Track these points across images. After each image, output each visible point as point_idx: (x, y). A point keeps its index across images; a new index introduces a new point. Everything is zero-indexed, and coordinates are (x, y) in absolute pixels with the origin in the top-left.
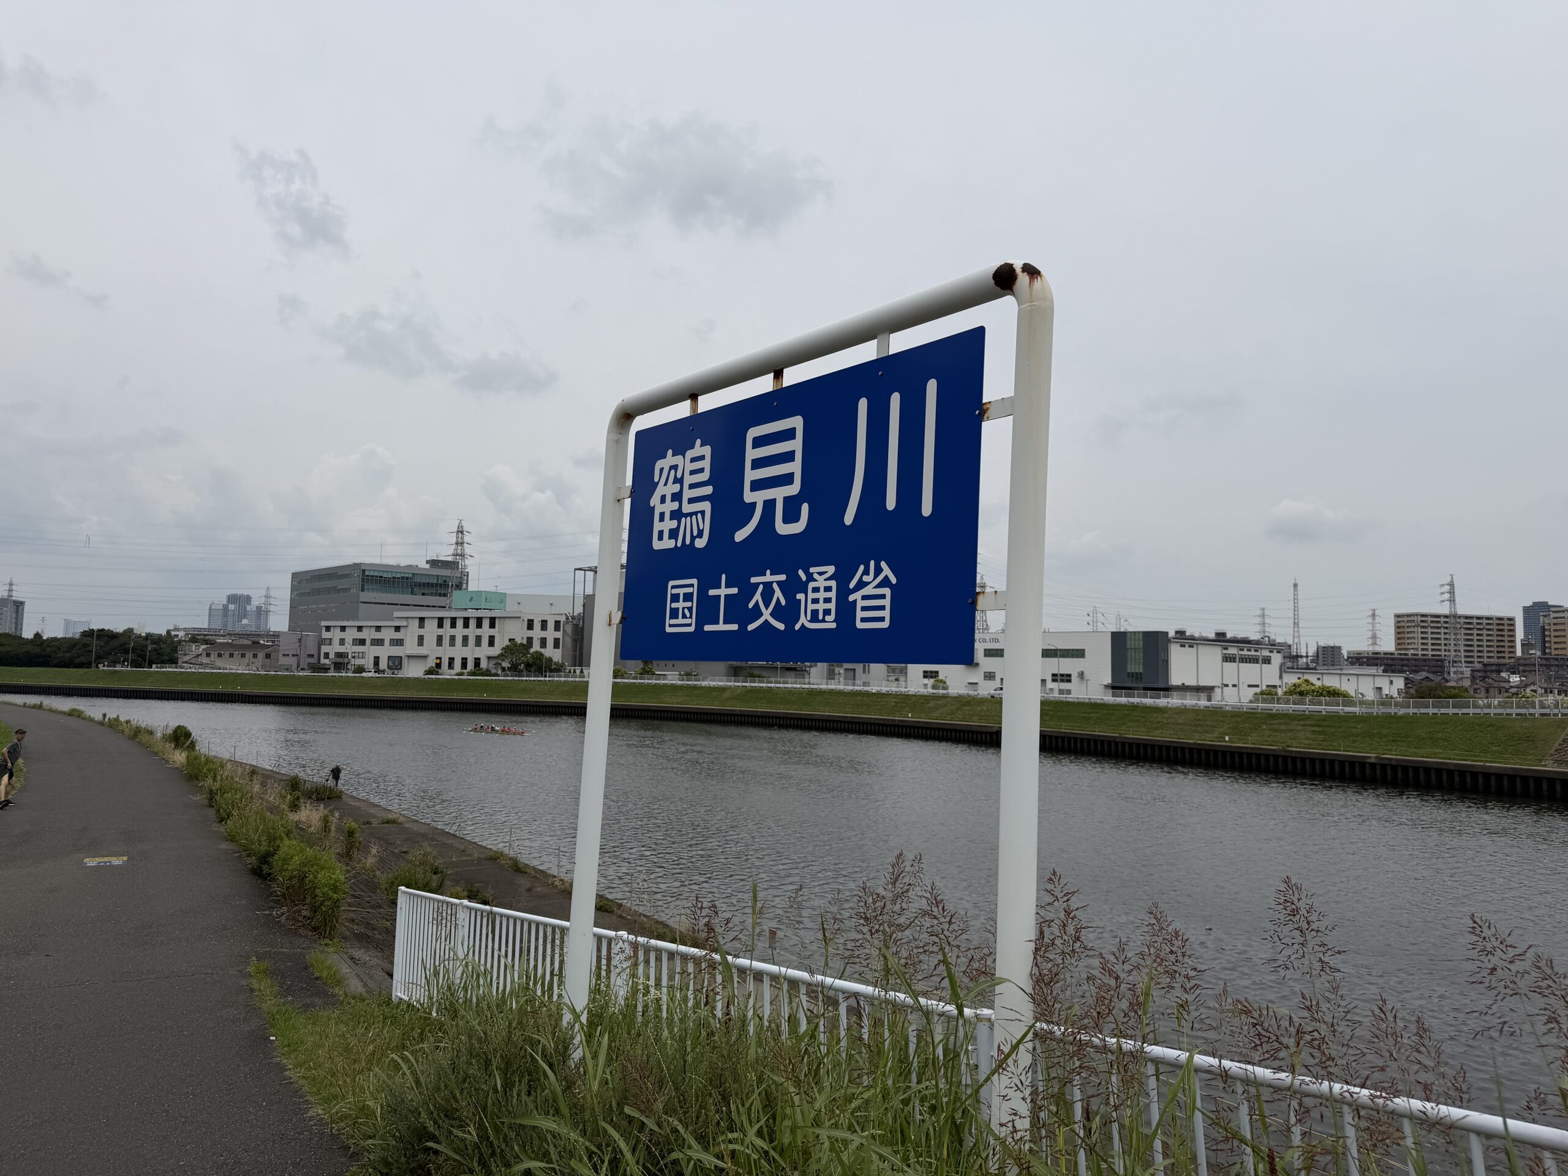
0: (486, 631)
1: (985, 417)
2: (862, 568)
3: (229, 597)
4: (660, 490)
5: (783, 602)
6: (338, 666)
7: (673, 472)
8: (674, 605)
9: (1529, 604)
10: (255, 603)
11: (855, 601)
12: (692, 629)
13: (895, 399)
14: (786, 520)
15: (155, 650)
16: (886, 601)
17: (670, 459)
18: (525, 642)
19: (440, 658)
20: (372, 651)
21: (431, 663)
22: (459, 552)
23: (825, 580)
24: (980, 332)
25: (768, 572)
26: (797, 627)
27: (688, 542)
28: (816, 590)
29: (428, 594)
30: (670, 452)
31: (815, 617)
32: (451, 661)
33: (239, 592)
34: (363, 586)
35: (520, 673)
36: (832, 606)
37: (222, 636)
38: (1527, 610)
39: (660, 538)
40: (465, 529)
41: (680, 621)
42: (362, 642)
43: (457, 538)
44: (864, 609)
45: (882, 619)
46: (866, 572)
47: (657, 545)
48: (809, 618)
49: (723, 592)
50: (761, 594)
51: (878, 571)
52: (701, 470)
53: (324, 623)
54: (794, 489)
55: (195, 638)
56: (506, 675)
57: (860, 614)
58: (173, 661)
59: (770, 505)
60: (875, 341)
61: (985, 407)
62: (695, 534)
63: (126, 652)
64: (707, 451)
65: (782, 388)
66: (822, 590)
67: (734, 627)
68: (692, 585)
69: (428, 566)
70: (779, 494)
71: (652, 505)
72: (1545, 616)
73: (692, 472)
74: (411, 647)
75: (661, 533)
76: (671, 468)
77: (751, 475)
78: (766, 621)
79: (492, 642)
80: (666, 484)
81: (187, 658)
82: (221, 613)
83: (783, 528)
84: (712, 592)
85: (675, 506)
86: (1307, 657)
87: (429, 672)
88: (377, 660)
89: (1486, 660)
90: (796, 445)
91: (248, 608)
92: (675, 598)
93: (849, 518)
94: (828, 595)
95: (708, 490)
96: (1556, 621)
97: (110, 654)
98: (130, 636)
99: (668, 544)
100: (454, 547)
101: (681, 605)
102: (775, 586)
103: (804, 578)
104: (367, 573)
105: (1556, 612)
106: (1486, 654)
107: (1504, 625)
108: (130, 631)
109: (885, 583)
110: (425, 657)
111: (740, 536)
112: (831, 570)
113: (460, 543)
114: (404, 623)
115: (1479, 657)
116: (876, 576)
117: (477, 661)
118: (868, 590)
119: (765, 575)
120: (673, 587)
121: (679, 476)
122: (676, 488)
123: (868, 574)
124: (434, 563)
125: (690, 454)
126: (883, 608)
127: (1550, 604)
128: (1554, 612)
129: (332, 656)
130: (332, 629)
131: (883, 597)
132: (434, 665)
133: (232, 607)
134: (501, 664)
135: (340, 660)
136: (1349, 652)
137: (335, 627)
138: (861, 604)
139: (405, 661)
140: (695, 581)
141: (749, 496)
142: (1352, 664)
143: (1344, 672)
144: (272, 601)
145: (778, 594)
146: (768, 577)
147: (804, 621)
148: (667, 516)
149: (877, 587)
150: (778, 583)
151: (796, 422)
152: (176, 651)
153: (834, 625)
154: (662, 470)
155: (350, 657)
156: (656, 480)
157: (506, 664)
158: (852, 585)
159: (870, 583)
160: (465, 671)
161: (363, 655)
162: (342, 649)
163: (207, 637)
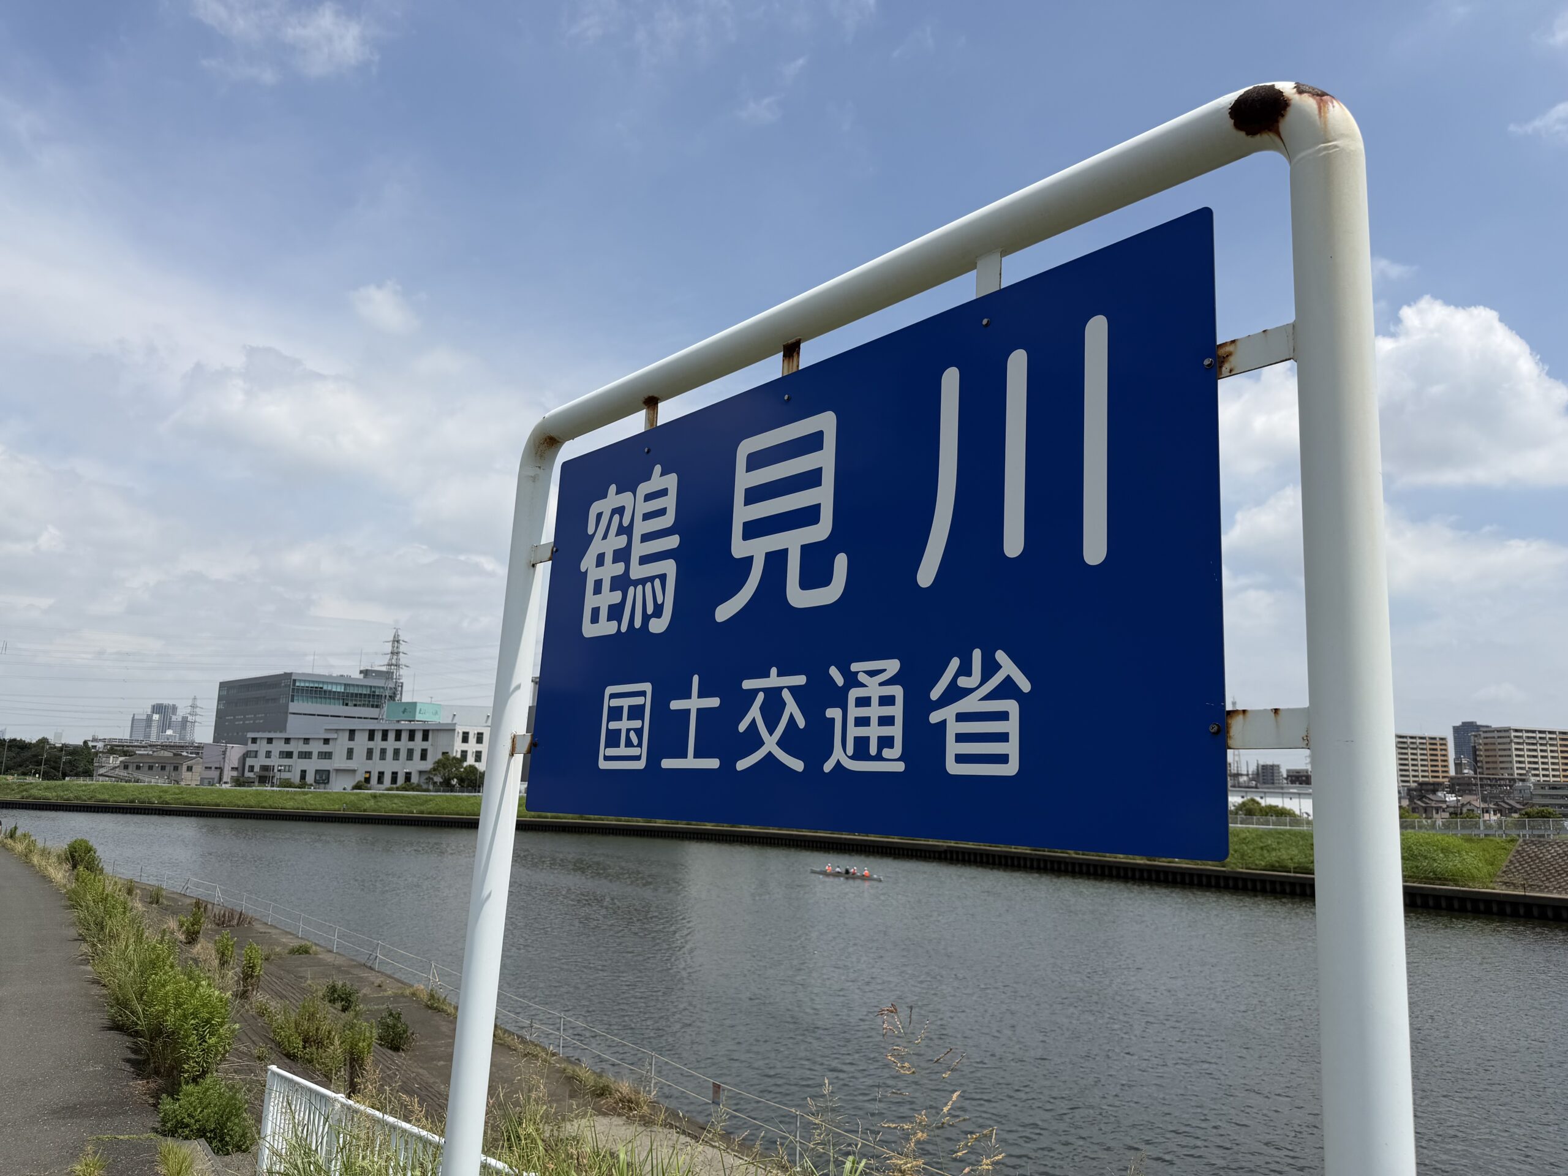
0: (418, 744)
1: (1225, 369)
2: (955, 663)
3: (153, 707)
4: (596, 547)
5: (801, 723)
6: (263, 780)
7: (616, 517)
8: (613, 725)
9: (1458, 724)
10: (181, 712)
11: (943, 723)
12: (641, 765)
13: (1017, 364)
14: (807, 583)
15: (70, 762)
16: (1012, 727)
17: (613, 499)
18: (459, 756)
19: (369, 772)
20: (299, 765)
21: (360, 777)
22: (394, 661)
23: (881, 684)
24: (1202, 219)
25: (774, 671)
26: (828, 767)
27: (638, 624)
28: (863, 702)
29: (360, 705)
30: (613, 488)
31: (861, 749)
32: (381, 775)
33: (165, 702)
34: (293, 696)
35: (452, 789)
36: (896, 731)
37: (143, 747)
38: (1456, 730)
39: (595, 619)
40: (401, 638)
41: (622, 751)
42: (289, 755)
43: (393, 647)
44: (961, 738)
45: (1003, 759)
46: (965, 670)
47: (589, 630)
48: (850, 750)
49: (694, 704)
50: (761, 708)
51: (990, 668)
52: (662, 512)
53: (250, 735)
54: (820, 531)
55: (113, 749)
56: (437, 791)
57: (953, 748)
58: (88, 773)
59: (776, 561)
60: (974, 273)
61: (1222, 352)
62: (650, 611)
63: (39, 763)
64: (671, 481)
65: (799, 372)
66: (875, 701)
67: (713, 763)
68: (643, 694)
69: (362, 676)
70: (793, 541)
71: (583, 569)
72: (1475, 736)
73: (647, 516)
74: (339, 761)
75: (596, 612)
76: (614, 511)
77: (743, 513)
78: (770, 753)
79: (424, 755)
80: (605, 537)
81: (102, 771)
82: (144, 724)
83: (799, 597)
84: (676, 705)
85: (619, 569)
86: (1247, 775)
87: (358, 787)
88: (303, 774)
89: (1421, 780)
90: (825, 459)
91: (174, 718)
92: (615, 714)
93: (926, 575)
94: (887, 711)
95: (672, 542)
96: (1486, 741)
97: (20, 766)
98: (43, 747)
99: (606, 628)
100: (388, 657)
101: (623, 725)
102: (786, 695)
103: (839, 680)
104: (297, 684)
105: (1486, 732)
106: (1421, 774)
107: (1435, 744)
108: (43, 741)
109: (1007, 689)
110: (354, 771)
111: (724, 612)
112: (892, 666)
113: (395, 653)
114: (334, 736)
115: (1414, 776)
116: (984, 680)
117: (408, 776)
118: (970, 704)
119: (767, 675)
120: (613, 696)
121: (626, 523)
122: (622, 542)
123: (969, 674)
124: (366, 673)
125: (644, 488)
126: (1003, 737)
127: (1478, 724)
128: (1484, 732)
129: (257, 769)
130: (258, 741)
131: (1003, 716)
132: (363, 780)
133: (156, 717)
134: (432, 779)
135: (266, 773)
136: (1288, 771)
137: (261, 738)
138: (954, 728)
139: (333, 776)
140: (647, 687)
141: (740, 548)
142: (1293, 782)
143: (1285, 791)
144: (198, 710)
145: (792, 708)
146: (774, 680)
147: (840, 756)
148: (606, 585)
149: (988, 697)
150: (793, 689)
151: (826, 422)
152: (91, 762)
153: (900, 767)
154: (599, 516)
155: (276, 770)
156: (590, 531)
157: (438, 779)
158: (935, 694)
159: (971, 691)
160: (394, 786)
161: (289, 769)
162: (268, 762)
163: (125, 749)
